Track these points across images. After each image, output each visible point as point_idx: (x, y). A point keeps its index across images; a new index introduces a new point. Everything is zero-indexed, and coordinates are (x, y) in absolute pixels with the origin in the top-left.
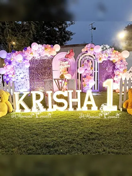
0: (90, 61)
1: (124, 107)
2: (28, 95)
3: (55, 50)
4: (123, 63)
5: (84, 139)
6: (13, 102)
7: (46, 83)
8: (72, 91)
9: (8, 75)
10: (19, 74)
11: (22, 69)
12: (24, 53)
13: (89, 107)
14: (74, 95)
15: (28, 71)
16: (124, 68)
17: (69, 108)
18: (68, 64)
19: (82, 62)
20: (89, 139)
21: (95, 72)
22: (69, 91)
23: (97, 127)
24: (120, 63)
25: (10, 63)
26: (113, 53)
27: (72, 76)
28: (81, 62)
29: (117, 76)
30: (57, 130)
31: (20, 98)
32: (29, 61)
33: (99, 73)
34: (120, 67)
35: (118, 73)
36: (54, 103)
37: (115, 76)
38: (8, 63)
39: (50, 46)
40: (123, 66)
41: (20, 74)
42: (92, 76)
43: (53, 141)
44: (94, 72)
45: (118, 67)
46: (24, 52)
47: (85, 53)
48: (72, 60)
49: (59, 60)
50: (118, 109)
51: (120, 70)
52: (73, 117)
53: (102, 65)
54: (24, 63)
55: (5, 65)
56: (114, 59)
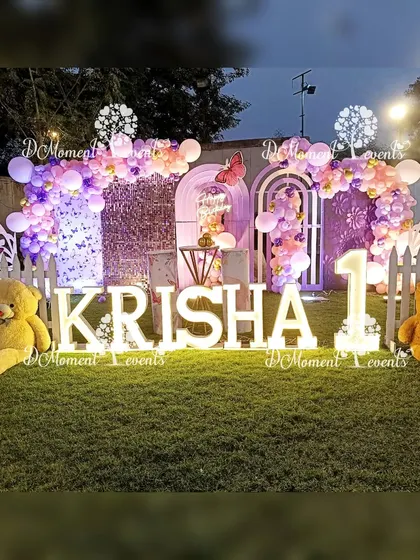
0: (296, 193)
1: (402, 338)
2: (96, 298)
3: (183, 158)
4: (400, 200)
5: (274, 436)
6: (50, 319)
7: (155, 262)
8: (237, 287)
9: (34, 236)
10: (71, 233)
11: (81, 219)
12: (87, 166)
13: (291, 337)
14: (244, 301)
15: (99, 222)
16: (402, 217)
17: (226, 339)
18: (226, 202)
19: (269, 197)
20: (289, 439)
21: (309, 226)
22: (226, 287)
23: (316, 401)
24: (391, 200)
25: (42, 197)
26: (370, 167)
27: (238, 240)
28: (265, 195)
29: (380, 243)
30: (187, 409)
31: (73, 306)
32: (101, 192)
33: (324, 231)
34: (392, 213)
35: (384, 231)
36: (180, 323)
37: (375, 242)
38: (35, 198)
39: (168, 143)
40: (402, 209)
41: (74, 232)
42: (301, 240)
43: (174, 440)
44: (307, 226)
45: (385, 213)
46: (86, 164)
47: (279, 168)
48: (236, 188)
49: (197, 187)
50: (384, 346)
51: (392, 221)
52: (238, 368)
53: (334, 204)
54: (87, 197)
55: (28, 205)
56: (373, 186)
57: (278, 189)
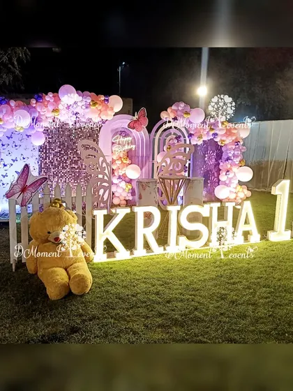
3: (112, 109)
4: (239, 148)
8: (219, 204)
10: (12, 162)
11: (21, 150)
12: (35, 108)
15: (37, 153)
16: (240, 158)
17: (210, 241)
18: (132, 143)
19: (162, 141)
24: (234, 147)
26: (224, 126)
28: (159, 139)
29: (227, 174)
33: (192, 165)
34: (234, 155)
35: (229, 166)
39: (102, 98)
40: (239, 153)
41: (14, 161)
45: (230, 155)
46: (34, 105)
48: (141, 134)
51: (235, 160)
53: (198, 148)
56: (224, 138)
57: (167, 136)
